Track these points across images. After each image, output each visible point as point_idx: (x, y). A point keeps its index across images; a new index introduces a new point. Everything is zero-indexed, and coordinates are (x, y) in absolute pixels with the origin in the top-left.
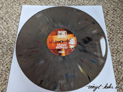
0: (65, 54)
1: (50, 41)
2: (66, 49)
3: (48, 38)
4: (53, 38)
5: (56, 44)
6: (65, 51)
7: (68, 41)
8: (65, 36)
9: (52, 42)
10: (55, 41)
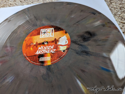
0: (51, 62)
1: (27, 45)
2: (53, 53)
3: (26, 40)
4: (32, 39)
5: (37, 47)
6: (52, 57)
7: (56, 41)
8: (52, 35)
9: (30, 46)
10: (35, 44)
